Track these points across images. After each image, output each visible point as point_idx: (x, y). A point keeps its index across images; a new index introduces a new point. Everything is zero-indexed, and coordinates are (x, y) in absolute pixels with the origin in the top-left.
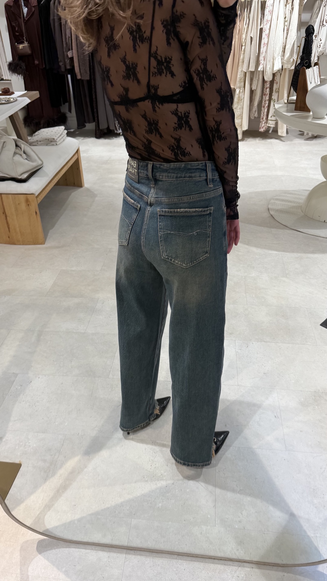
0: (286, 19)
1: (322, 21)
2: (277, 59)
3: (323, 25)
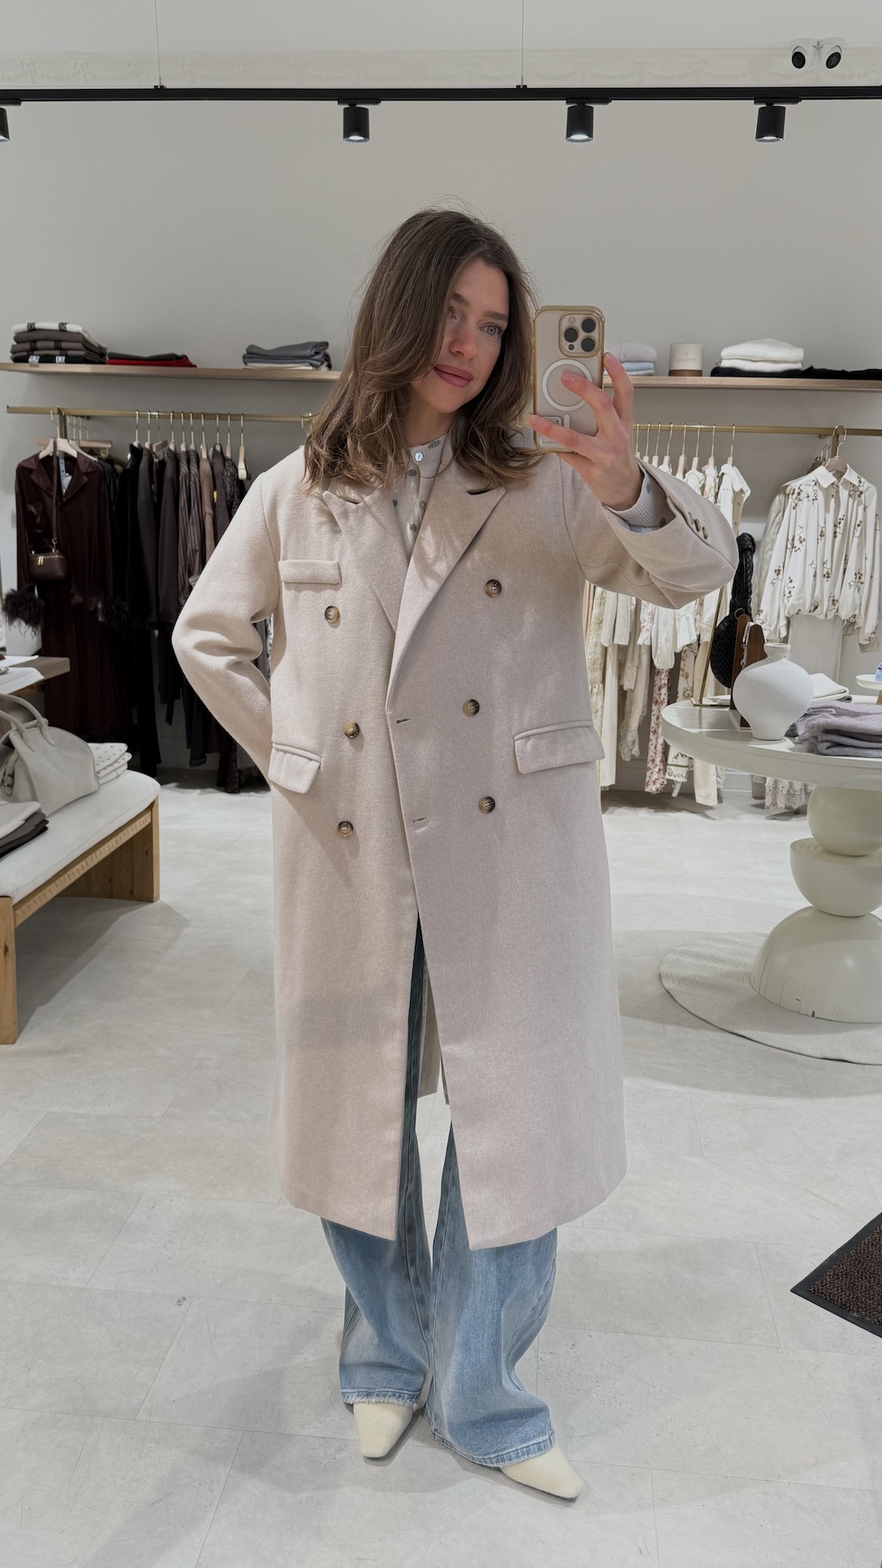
2: (683, 620)
3: (793, 547)
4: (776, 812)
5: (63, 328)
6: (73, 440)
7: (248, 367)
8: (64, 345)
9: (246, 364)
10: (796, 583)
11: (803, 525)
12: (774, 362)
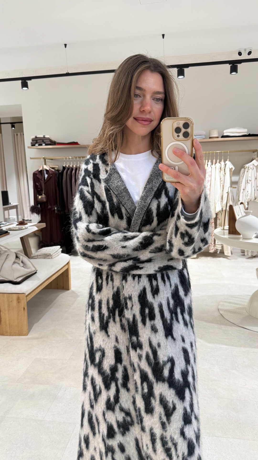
0: (221, 180)
2: (217, 204)
4: (248, 257)
5: (44, 136)
6: (48, 165)
8: (45, 141)
10: (250, 192)
11: (250, 176)
12: (239, 133)
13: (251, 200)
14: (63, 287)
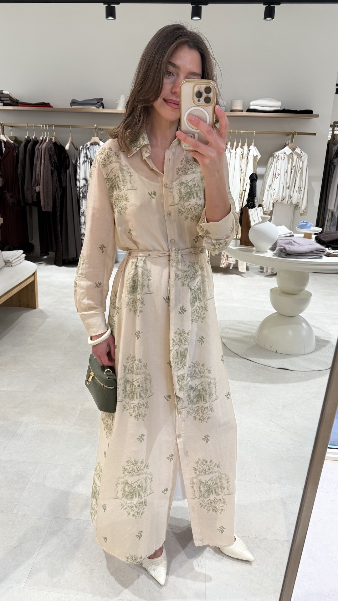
0: (242, 171)
1: (275, 173)
3: (275, 177)
6: (7, 135)
7: (72, 107)
8: (2, 99)
9: (71, 106)
12: (270, 107)
13: (277, 201)
14: (28, 305)
